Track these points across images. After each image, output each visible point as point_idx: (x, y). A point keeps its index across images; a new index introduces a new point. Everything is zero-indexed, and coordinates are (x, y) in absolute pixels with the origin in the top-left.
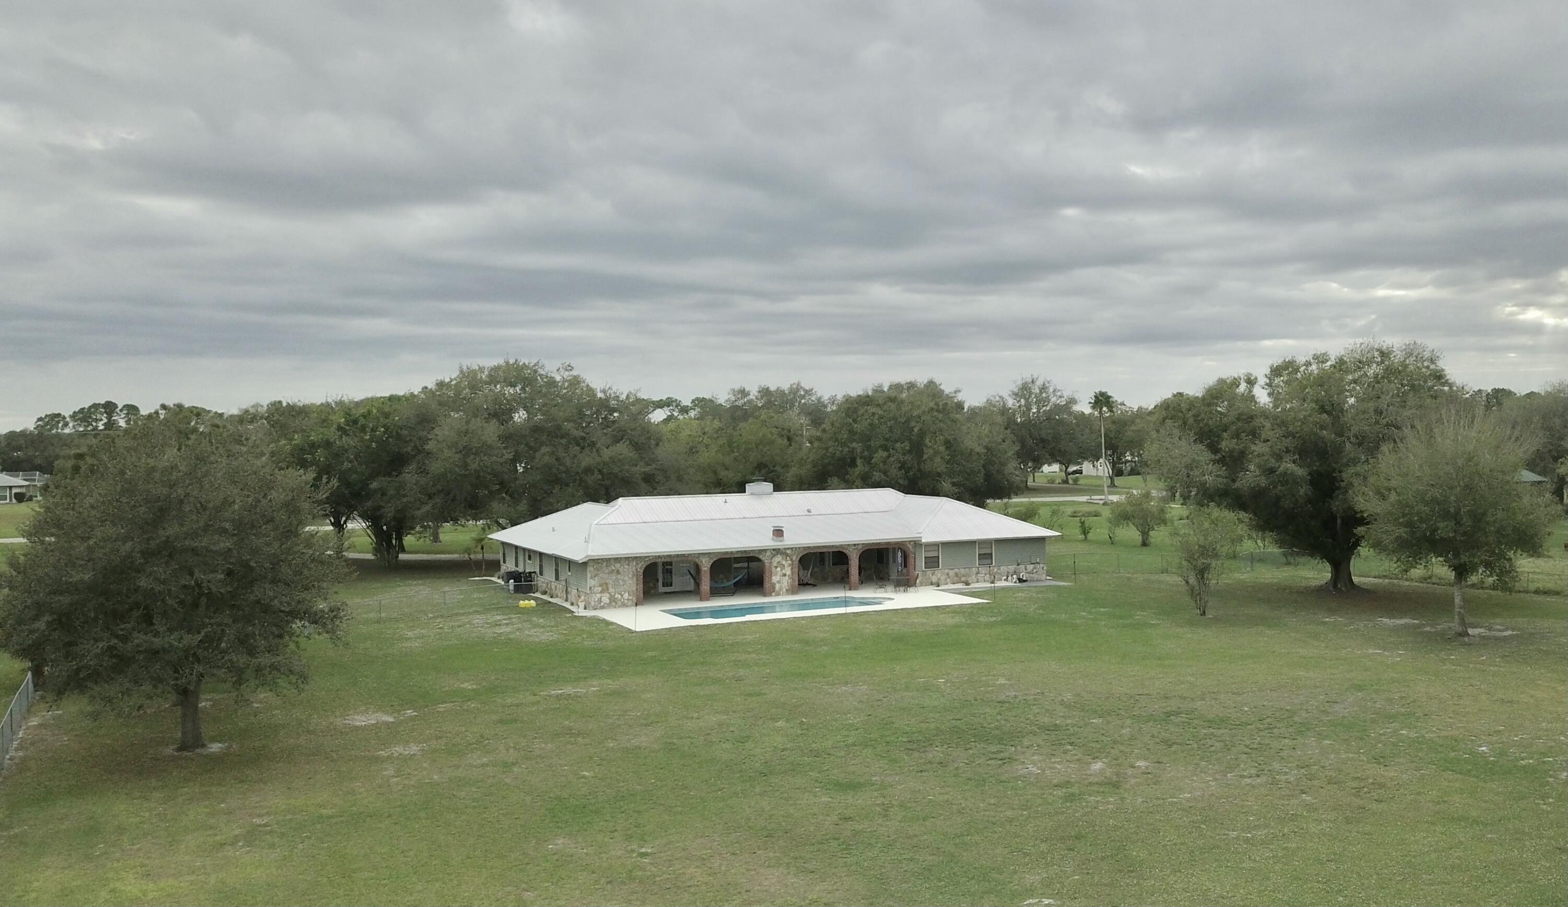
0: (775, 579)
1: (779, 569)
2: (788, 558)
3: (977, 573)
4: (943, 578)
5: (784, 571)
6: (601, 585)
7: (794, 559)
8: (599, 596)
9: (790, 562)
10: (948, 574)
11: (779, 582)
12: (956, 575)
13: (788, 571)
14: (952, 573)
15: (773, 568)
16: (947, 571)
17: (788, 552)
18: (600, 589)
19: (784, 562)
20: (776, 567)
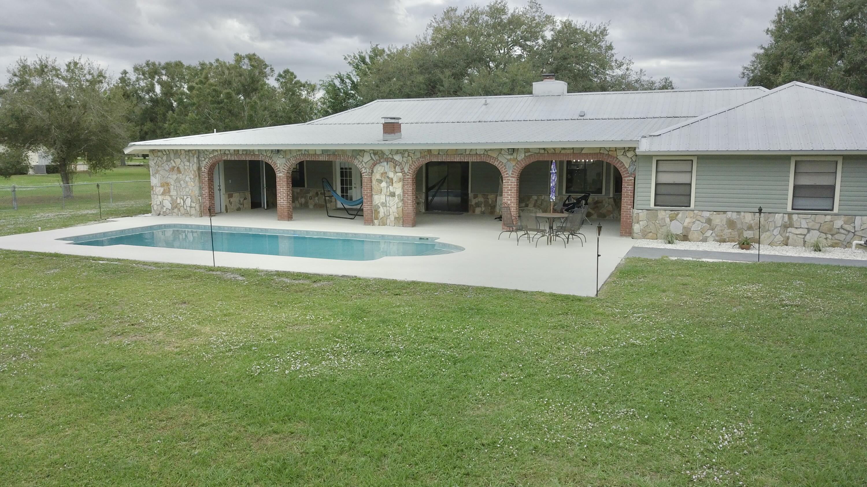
0: (378, 199)
1: (384, 184)
2: (398, 169)
3: (785, 227)
4: (697, 227)
5: (391, 189)
6: (162, 186)
7: (406, 170)
8: (160, 198)
9: (400, 174)
10: (709, 221)
11: (384, 205)
12: (731, 224)
13: (398, 188)
14: (719, 220)
15: (374, 182)
16: (707, 214)
17: (397, 158)
18: (162, 190)
19: (391, 175)
20: (380, 181)
